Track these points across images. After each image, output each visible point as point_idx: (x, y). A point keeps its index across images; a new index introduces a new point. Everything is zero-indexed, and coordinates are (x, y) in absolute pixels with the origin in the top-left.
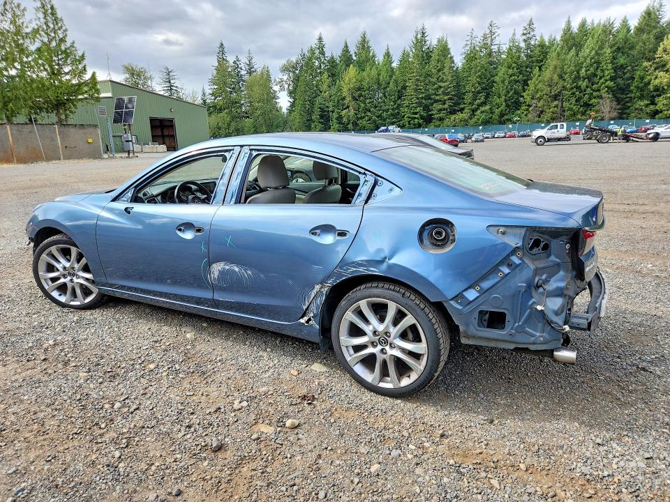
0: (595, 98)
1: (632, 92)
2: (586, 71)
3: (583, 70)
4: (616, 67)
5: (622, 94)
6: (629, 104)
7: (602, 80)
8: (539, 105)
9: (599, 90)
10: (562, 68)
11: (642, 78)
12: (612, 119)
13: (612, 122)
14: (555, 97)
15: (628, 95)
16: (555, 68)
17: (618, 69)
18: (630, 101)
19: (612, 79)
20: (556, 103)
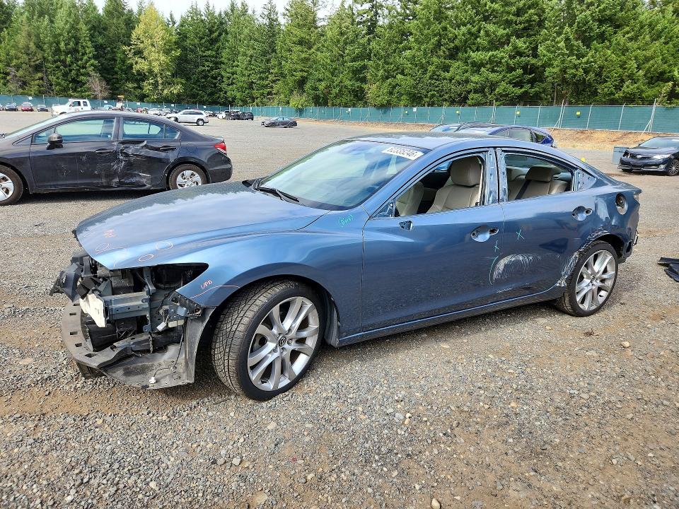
0: (82, 75)
1: (116, 73)
2: (66, 45)
3: (62, 44)
4: (96, 46)
5: (108, 74)
6: (118, 86)
7: (85, 58)
8: (18, 74)
9: (84, 67)
10: (38, 36)
11: (123, 61)
12: (105, 99)
13: (106, 102)
14: (38, 68)
15: (115, 76)
16: (29, 35)
17: (98, 47)
18: (117, 83)
19: (95, 57)
20: (40, 75)
